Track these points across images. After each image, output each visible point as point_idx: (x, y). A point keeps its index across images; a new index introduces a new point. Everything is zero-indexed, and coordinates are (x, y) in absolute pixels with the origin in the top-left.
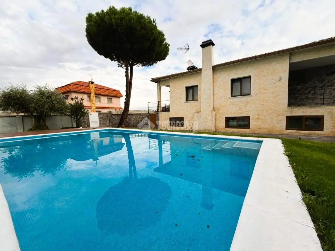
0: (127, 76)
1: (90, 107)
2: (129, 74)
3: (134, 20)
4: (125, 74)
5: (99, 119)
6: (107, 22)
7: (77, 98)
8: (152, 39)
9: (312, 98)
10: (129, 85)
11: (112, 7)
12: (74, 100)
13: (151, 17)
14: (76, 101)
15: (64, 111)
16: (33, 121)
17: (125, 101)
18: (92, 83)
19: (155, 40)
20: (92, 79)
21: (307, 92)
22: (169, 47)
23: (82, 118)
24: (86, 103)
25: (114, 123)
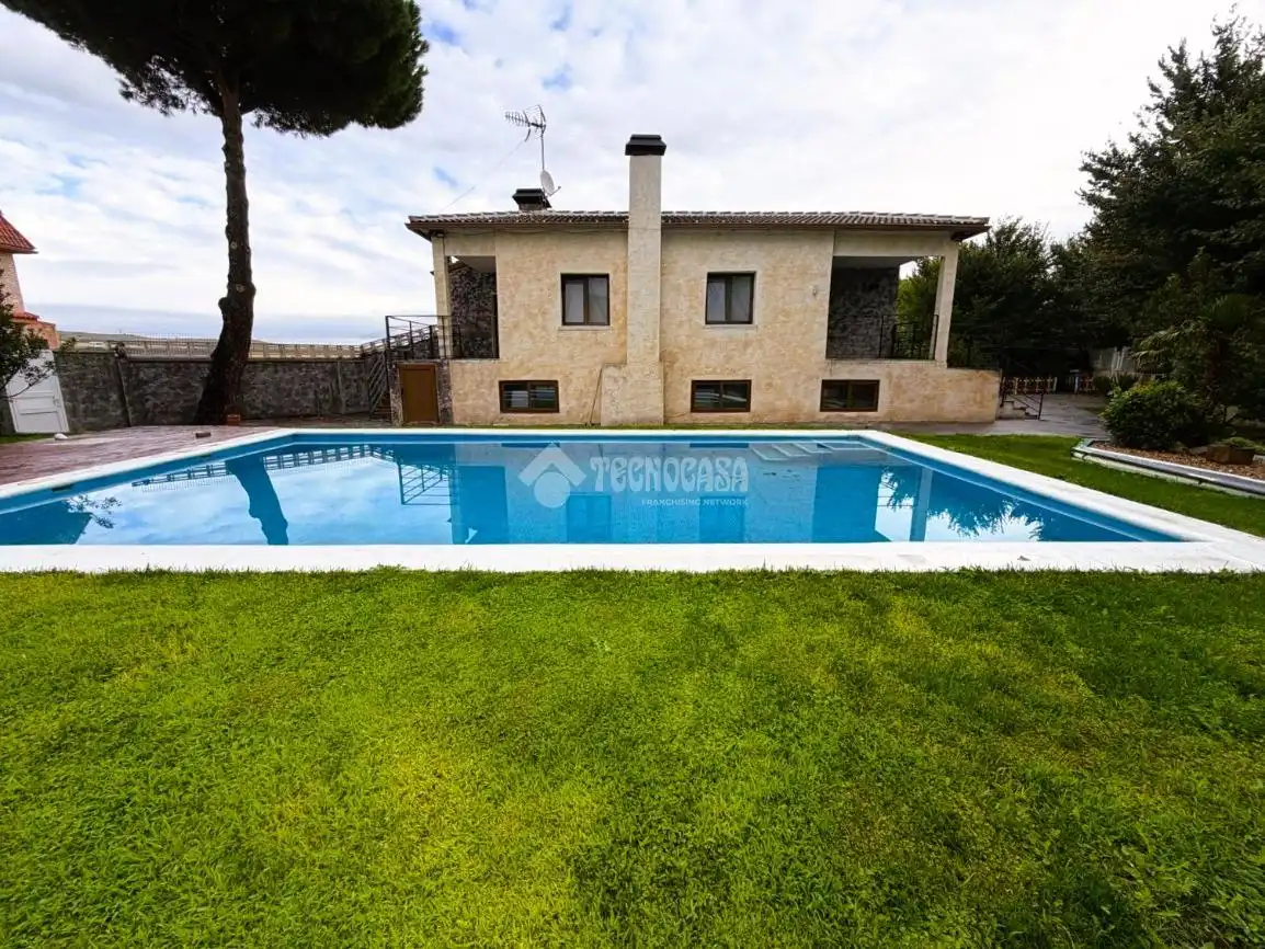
25: (149, 404)
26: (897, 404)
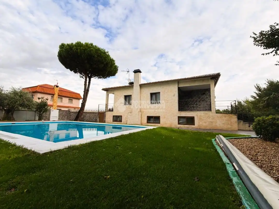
0: (85, 85)
1: (52, 106)
2: (87, 84)
3: (93, 51)
4: (84, 83)
5: (59, 115)
6: (74, 51)
7: (42, 98)
8: (105, 63)
9: (196, 107)
10: (86, 91)
11: (79, 42)
12: (40, 99)
13: (105, 50)
14: (42, 100)
15: (31, 107)
16: (3, 113)
17: (82, 102)
18: (57, 87)
19: (107, 64)
20: (58, 84)
21: (193, 103)
22: (118, 68)
23: (45, 113)
24: (49, 102)
25: (71, 118)
26: (201, 123)
